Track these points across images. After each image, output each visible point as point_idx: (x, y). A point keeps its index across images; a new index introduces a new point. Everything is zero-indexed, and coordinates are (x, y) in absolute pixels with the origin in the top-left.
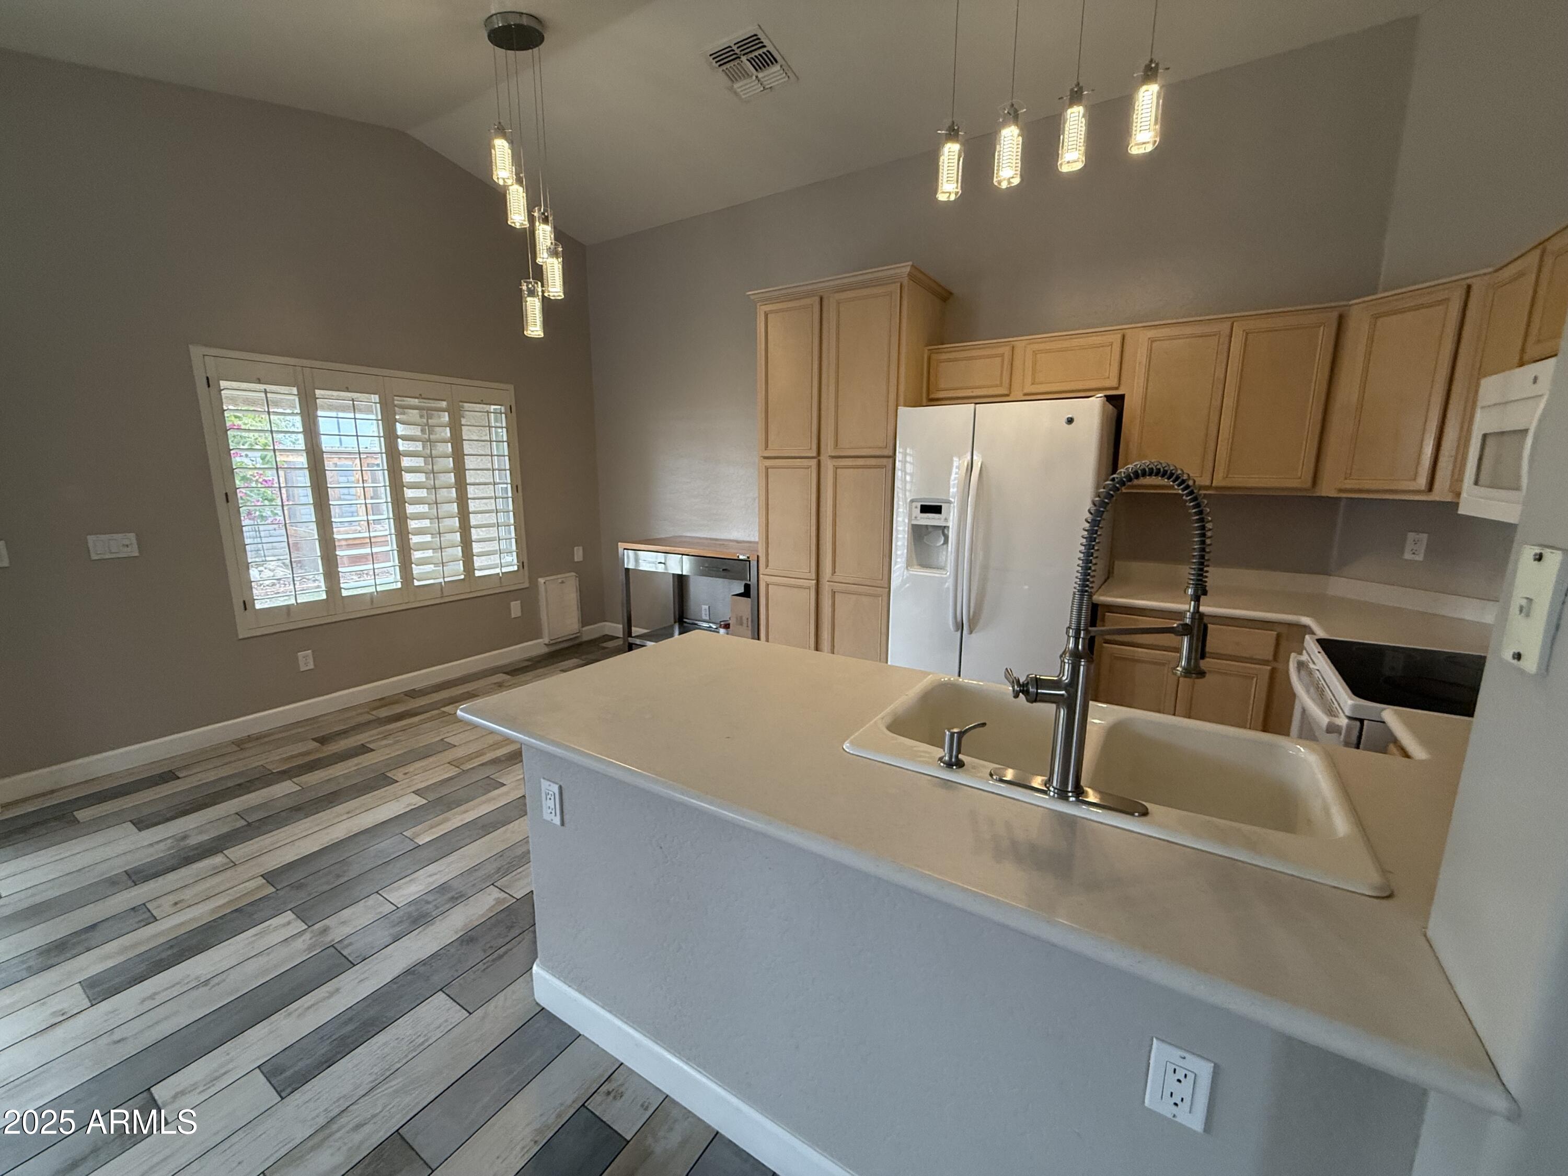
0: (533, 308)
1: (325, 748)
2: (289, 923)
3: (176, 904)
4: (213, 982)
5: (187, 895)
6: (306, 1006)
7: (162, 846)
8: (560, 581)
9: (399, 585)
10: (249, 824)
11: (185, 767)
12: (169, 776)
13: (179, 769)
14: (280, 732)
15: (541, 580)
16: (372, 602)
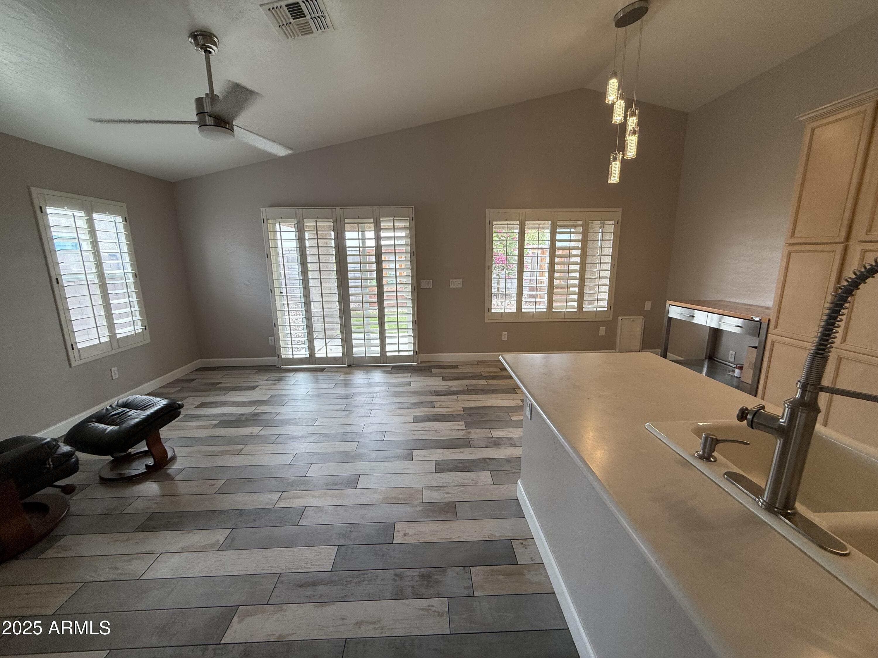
0: (616, 168)
1: (501, 373)
2: (462, 425)
3: (440, 405)
4: (437, 431)
5: (444, 404)
6: (454, 451)
7: (445, 387)
8: (631, 320)
9: (545, 310)
10: (468, 390)
11: (462, 365)
12: (457, 367)
13: (460, 365)
14: (491, 362)
15: (620, 318)
16: (533, 316)
